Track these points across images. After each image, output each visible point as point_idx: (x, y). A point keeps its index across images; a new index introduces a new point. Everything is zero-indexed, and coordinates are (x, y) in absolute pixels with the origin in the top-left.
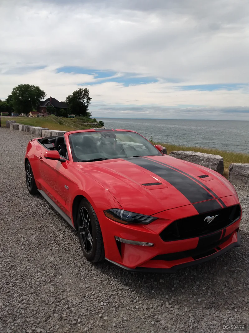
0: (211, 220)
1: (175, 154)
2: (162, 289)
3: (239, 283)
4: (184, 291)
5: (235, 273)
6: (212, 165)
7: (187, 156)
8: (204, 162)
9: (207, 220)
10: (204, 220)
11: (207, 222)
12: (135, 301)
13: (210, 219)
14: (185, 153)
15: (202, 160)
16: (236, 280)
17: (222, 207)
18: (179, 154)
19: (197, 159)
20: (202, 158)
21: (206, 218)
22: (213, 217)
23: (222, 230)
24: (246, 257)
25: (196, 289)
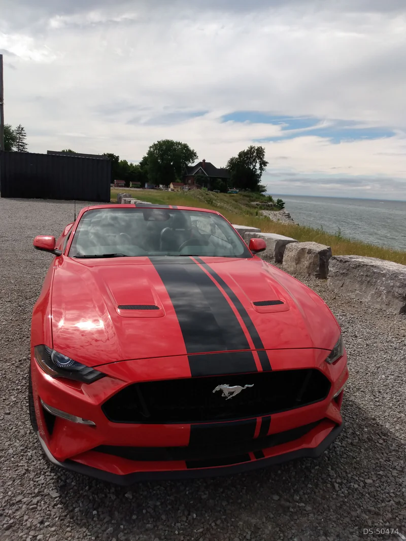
0: (233, 393)
1: (338, 260)
2: (116, 513)
4: (152, 527)
5: (288, 514)
6: (399, 287)
7: (359, 266)
8: (387, 280)
9: (221, 391)
10: (214, 391)
11: (223, 395)
12: (46, 524)
13: (228, 390)
14: (357, 260)
15: (384, 275)
17: (259, 368)
18: (346, 262)
19: (374, 273)
20: (384, 271)
21: (218, 388)
23: (259, 419)
25: (179, 530)
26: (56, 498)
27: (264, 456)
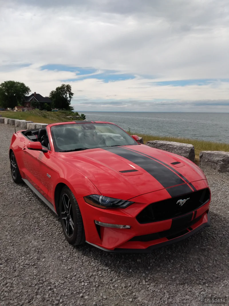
0: (183, 203)
1: (151, 143)
2: (140, 268)
3: (210, 260)
4: (160, 269)
5: (206, 251)
6: (184, 153)
7: (162, 145)
8: (177, 151)
9: (179, 203)
10: (177, 203)
11: (180, 205)
12: (114, 280)
13: (182, 202)
14: (160, 142)
15: (175, 148)
16: (206, 257)
17: (193, 190)
18: (155, 144)
19: (170, 148)
20: (175, 147)
21: (178, 201)
22: (185, 200)
23: (194, 212)
24: (215, 236)
25: (171, 267)
26: (108, 269)
27: (193, 229)
